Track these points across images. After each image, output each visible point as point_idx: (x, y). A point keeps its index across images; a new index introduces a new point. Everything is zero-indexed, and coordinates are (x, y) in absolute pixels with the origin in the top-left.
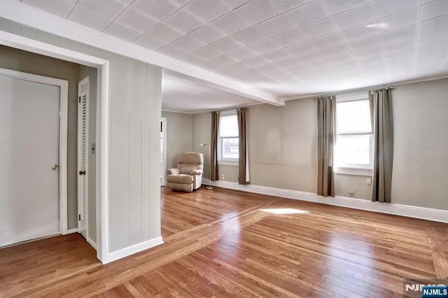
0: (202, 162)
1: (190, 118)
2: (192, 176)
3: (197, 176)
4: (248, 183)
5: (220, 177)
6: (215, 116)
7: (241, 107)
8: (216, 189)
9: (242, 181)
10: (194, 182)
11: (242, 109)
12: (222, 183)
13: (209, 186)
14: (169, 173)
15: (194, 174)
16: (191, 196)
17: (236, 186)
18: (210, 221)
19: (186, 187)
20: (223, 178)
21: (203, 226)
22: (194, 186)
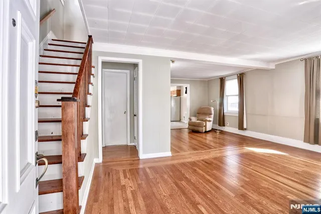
0: (213, 113)
1: (206, 83)
2: (204, 122)
3: (208, 122)
4: (246, 129)
5: (226, 124)
6: (222, 81)
7: (240, 73)
8: (222, 132)
9: (241, 127)
10: (205, 126)
11: (240, 74)
12: (226, 129)
13: (217, 130)
14: (190, 119)
15: (206, 121)
16: (204, 136)
17: (236, 131)
18: (205, 149)
19: (200, 129)
20: (228, 125)
21: (200, 151)
22: (206, 129)
